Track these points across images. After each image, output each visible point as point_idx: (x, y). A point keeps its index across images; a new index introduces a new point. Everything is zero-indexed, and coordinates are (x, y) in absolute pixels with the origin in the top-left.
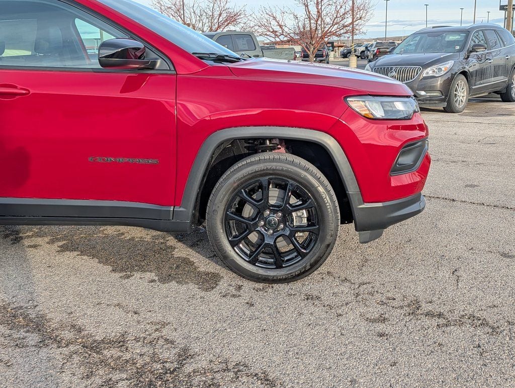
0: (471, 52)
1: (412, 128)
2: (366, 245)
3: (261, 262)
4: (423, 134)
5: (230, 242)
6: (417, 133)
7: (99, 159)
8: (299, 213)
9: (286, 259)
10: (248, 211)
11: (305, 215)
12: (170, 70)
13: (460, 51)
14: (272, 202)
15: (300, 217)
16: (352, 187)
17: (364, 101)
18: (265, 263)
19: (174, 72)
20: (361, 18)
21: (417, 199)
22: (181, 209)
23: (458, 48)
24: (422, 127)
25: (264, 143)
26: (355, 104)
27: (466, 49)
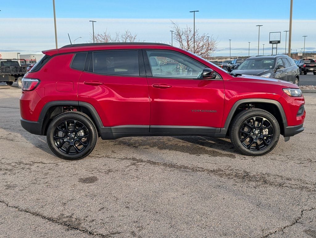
0: (277, 69)
1: (300, 100)
2: (287, 142)
3: (251, 148)
4: (303, 102)
5: (241, 141)
6: (302, 102)
7: (195, 111)
8: (265, 130)
9: (260, 147)
10: (246, 129)
11: (268, 131)
12: (220, 79)
13: (272, 68)
14: (256, 125)
15: (266, 131)
16: (284, 121)
17: (288, 90)
18: (253, 149)
19: (222, 80)
20: (210, 49)
21: (302, 126)
22: (224, 129)
23: (271, 67)
24: (303, 100)
25: (249, 105)
26: (285, 91)
27: (275, 68)
